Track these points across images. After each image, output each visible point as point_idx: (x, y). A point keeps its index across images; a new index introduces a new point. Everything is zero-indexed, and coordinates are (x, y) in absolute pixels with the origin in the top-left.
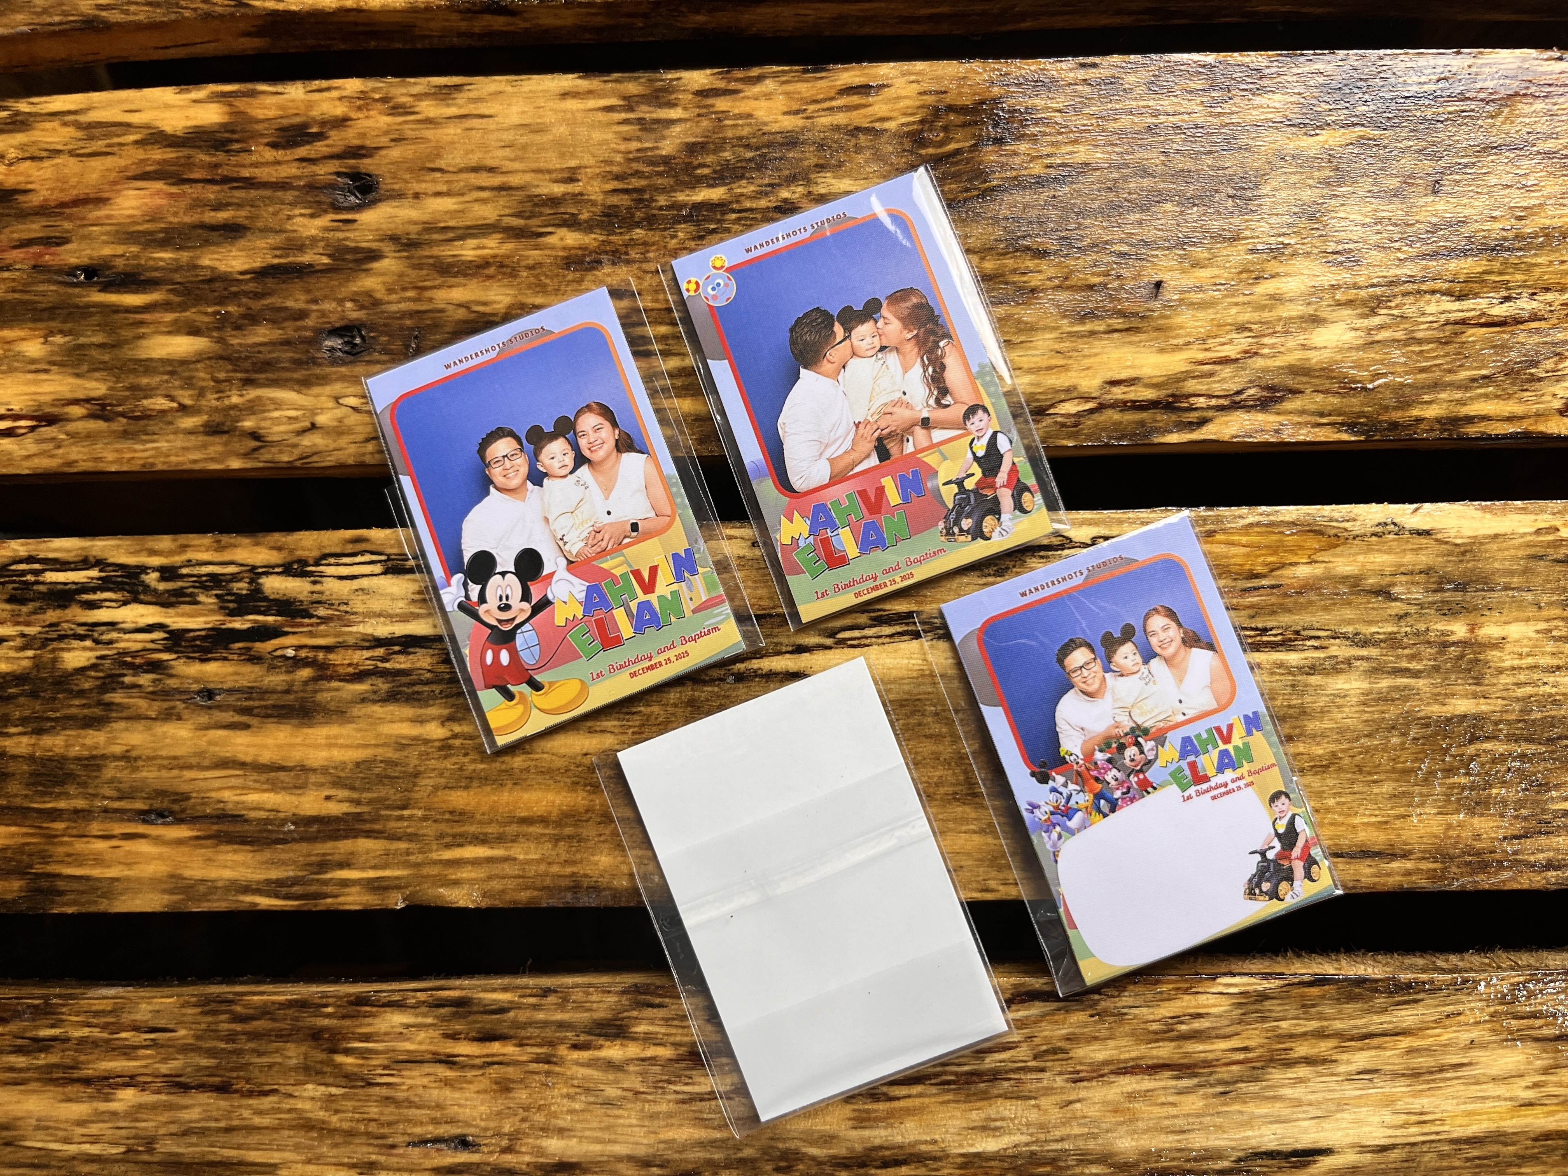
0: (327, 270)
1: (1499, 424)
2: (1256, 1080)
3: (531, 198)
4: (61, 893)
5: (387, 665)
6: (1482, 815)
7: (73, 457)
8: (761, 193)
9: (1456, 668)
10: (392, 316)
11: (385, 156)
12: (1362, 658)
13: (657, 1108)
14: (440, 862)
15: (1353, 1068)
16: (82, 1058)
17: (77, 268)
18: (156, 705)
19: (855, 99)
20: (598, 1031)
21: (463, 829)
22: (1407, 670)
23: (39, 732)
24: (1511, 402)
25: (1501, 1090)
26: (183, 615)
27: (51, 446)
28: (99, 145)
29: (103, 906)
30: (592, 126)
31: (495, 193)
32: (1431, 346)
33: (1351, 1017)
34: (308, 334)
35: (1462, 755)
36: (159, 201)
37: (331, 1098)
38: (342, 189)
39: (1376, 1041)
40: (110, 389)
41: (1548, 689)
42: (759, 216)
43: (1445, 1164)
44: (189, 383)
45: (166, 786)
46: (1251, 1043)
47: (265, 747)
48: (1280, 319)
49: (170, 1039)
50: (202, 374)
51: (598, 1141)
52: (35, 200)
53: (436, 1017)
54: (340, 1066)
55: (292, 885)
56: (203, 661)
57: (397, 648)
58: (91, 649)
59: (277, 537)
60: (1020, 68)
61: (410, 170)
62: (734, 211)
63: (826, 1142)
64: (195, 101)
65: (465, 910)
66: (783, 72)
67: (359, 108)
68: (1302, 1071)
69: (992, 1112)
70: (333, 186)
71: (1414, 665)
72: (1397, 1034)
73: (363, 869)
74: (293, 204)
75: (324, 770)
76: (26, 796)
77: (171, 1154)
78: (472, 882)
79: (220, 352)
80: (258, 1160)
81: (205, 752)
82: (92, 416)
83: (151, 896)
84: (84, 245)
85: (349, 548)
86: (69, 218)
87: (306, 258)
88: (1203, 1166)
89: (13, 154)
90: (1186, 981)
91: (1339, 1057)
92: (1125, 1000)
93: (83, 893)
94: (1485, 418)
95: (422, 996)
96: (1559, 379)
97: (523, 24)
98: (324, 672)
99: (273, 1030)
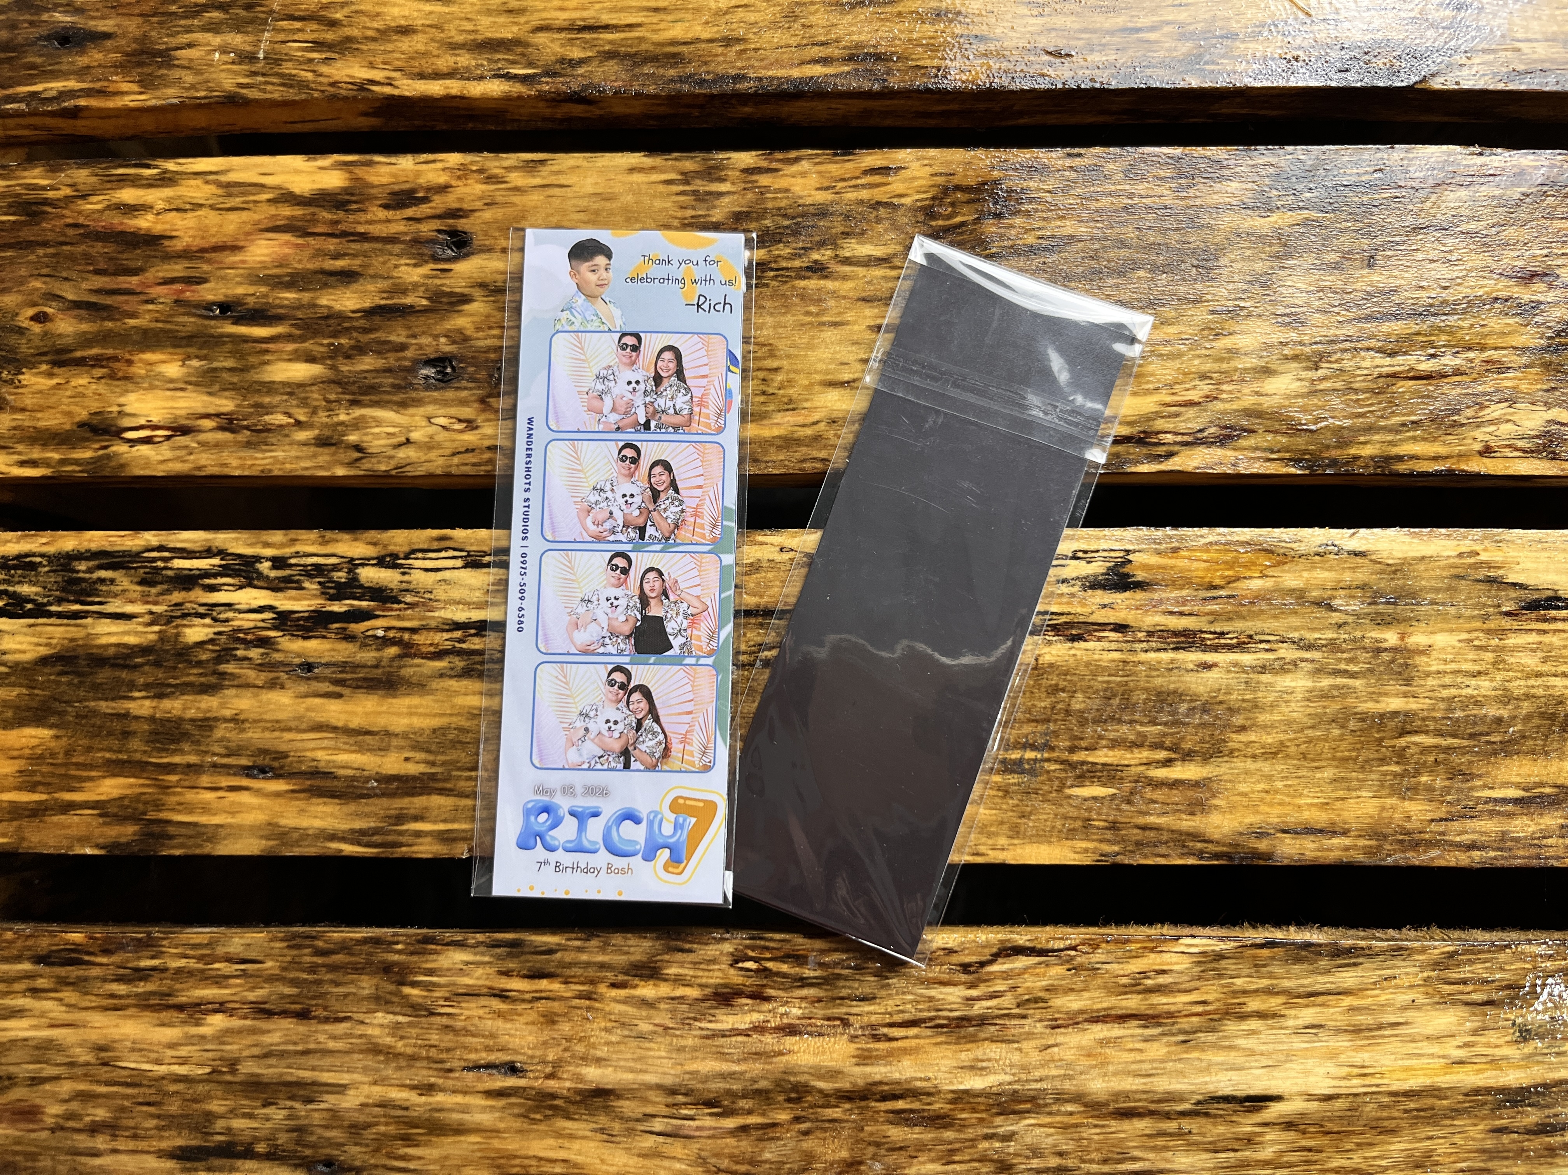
0: (425, 311)
1: (1425, 463)
2: (1213, 1030)
4: (171, 837)
5: (464, 646)
6: (1411, 799)
7: (203, 462)
8: (795, 255)
9: (1390, 672)
10: (480, 350)
11: (479, 217)
12: (1307, 660)
13: (683, 1042)
15: (1300, 1022)
16: (178, 986)
17: (214, 303)
18: (264, 676)
19: (877, 179)
20: (634, 972)
22: (1346, 671)
23: (160, 696)
24: (1436, 444)
25: (1435, 1049)
26: (290, 599)
27: (184, 452)
28: (237, 201)
29: (208, 849)
30: (654, 196)
32: (1367, 395)
33: (1298, 977)
34: (407, 363)
35: (1395, 746)
36: (287, 251)
37: (397, 1025)
38: (441, 244)
39: (1320, 999)
40: (238, 406)
41: (1469, 691)
42: (793, 274)
43: (1385, 1114)
44: (304, 403)
45: (268, 745)
46: (1209, 997)
47: (355, 714)
48: (1236, 370)
49: (258, 970)
50: (315, 396)
51: (632, 1070)
52: (178, 245)
53: (492, 956)
54: (407, 996)
55: (373, 835)
56: (305, 638)
57: (473, 631)
58: (209, 626)
59: (373, 534)
60: (1017, 156)
61: (500, 229)
62: (772, 270)
63: (832, 1077)
64: (321, 168)
66: (817, 155)
67: (459, 178)
68: (1254, 1024)
69: (979, 1053)
70: (433, 241)
71: (1352, 668)
72: (1339, 994)
73: (435, 822)
74: (399, 256)
75: (405, 735)
76: (145, 752)
77: (252, 1075)
79: (332, 377)
80: (330, 1081)
81: (303, 717)
82: (221, 428)
83: (250, 841)
84: (220, 285)
85: (436, 545)
86: (209, 261)
87: (408, 300)
88: (1166, 1107)
89: (160, 205)
90: (1152, 941)
91: (1287, 1012)
92: (1099, 956)
93: (190, 837)
94: (1413, 457)
95: (480, 937)
96: (1479, 425)
97: (598, 112)
98: (409, 650)
99: (349, 963)
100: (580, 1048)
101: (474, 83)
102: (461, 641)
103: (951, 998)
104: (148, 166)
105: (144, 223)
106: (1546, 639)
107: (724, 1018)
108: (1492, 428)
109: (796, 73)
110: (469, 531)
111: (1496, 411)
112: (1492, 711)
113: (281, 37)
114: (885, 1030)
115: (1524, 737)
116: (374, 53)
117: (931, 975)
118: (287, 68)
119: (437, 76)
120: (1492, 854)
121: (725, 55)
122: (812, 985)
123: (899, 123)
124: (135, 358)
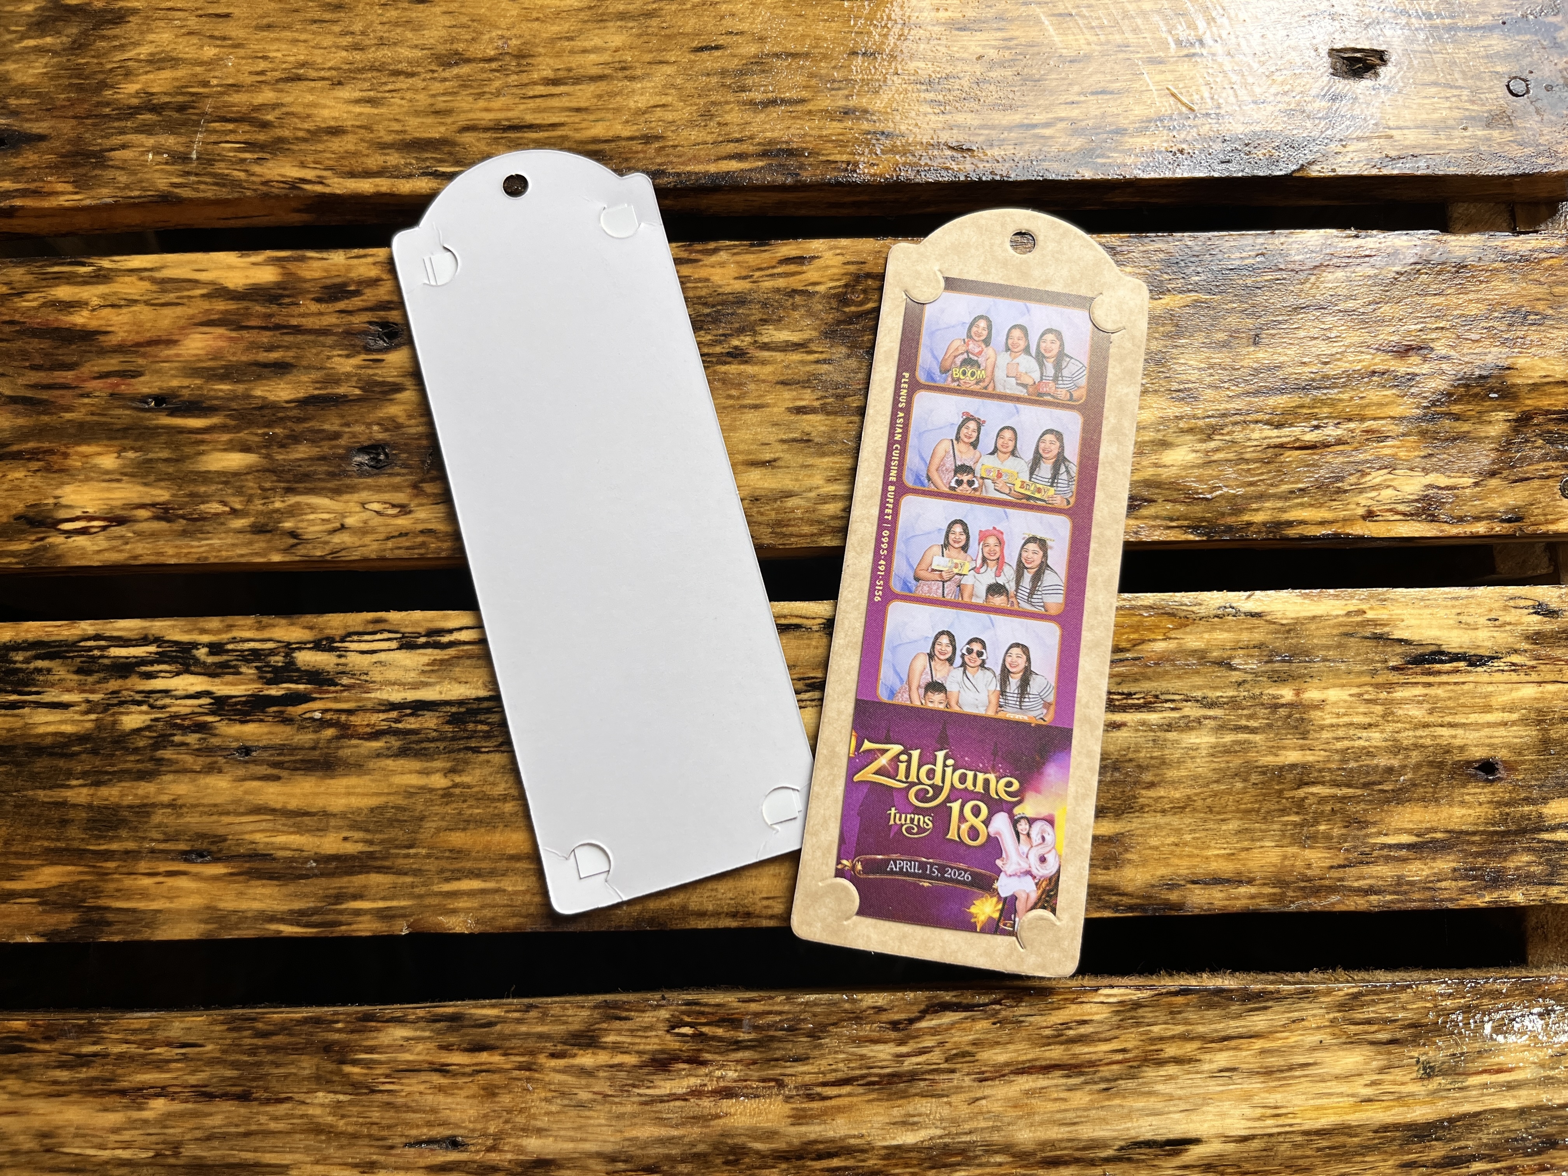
0: (359, 400)
1: (1314, 527)
2: (1133, 1077)
4: (109, 924)
5: (400, 726)
6: (1310, 847)
7: (139, 551)
8: (716, 341)
9: (1288, 726)
10: (412, 438)
12: (1210, 718)
13: (622, 1109)
14: (440, 894)
15: (1214, 1066)
16: (120, 1071)
17: (149, 396)
18: (201, 761)
19: (792, 268)
20: (572, 1042)
21: (460, 865)
22: (1247, 727)
23: (97, 784)
24: (1322, 510)
25: (1344, 1088)
26: (227, 684)
27: (120, 542)
28: (171, 297)
29: (146, 935)
32: (1257, 465)
33: (1211, 1022)
34: (341, 451)
35: (1294, 797)
36: (221, 344)
37: (339, 1104)
38: (373, 335)
39: (1233, 1043)
40: (173, 495)
41: (1362, 743)
42: (714, 360)
43: (1299, 1153)
44: (239, 492)
45: (205, 829)
46: (1129, 1045)
47: (293, 795)
49: (198, 1053)
50: (251, 484)
51: (572, 1140)
52: (114, 340)
53: (432, 1031)
54: (347, 1075)
55: (312, 914)
56: (243, 722)
57: (408, 711)
58: (146, 713)
59: (310, 619)
63: (768, 1137)
64: (254, 264)
65: (461, 935)
66: (734, 246)
67: (390, 271)
68: (1172, 1069)
69: (910, 1109)
70: (365, 333)
71: (1253, 723)
72: (1251, 1037)
73: (374, 900)
74: (332, 347)
75: (343, 815)
76: (83, 839)
77: (195, 1157)
78: (467, 911)
79: (268, 466)
80: (273, 1162)
81: (241, 800)
82: (157, 518)
83: (189, 925)
84: (155, 378)
85: (370, 628)
86: (144, 355)
87: (341, 390)
88: (1091, 1154)
89: (95, 301)
90: (1073, 992)
91: (1202, 1057)
92: (1022, 1009)
93: (129, 923)
94: (1301, 522)
95: (421, 1013)
96: (1362, 491)
98: (346, 731)
99: (289, 1044)
100: (520, 1120)
101: (403, 181)
102: (397, 721)
103: (882, 1056)
104: (83, 264)
105: (80, 319)
106: (1432, 691)
107: (662, 1083)
108: (1373, 494)
109: (712, 168)
110: (404, 613)
111: (1377, 477)
112: (1383, 761)
113: (213, 138)
114: (819, 1089)
115: (1415, 785)
116: (305, 152)
117: (862, 1034)
118: (221, 168)
119: (367, 174)
120: (1389, 898)
121: (644, 152)
122: (747, 1048)
123: (813, 213)
124: (70, 451)
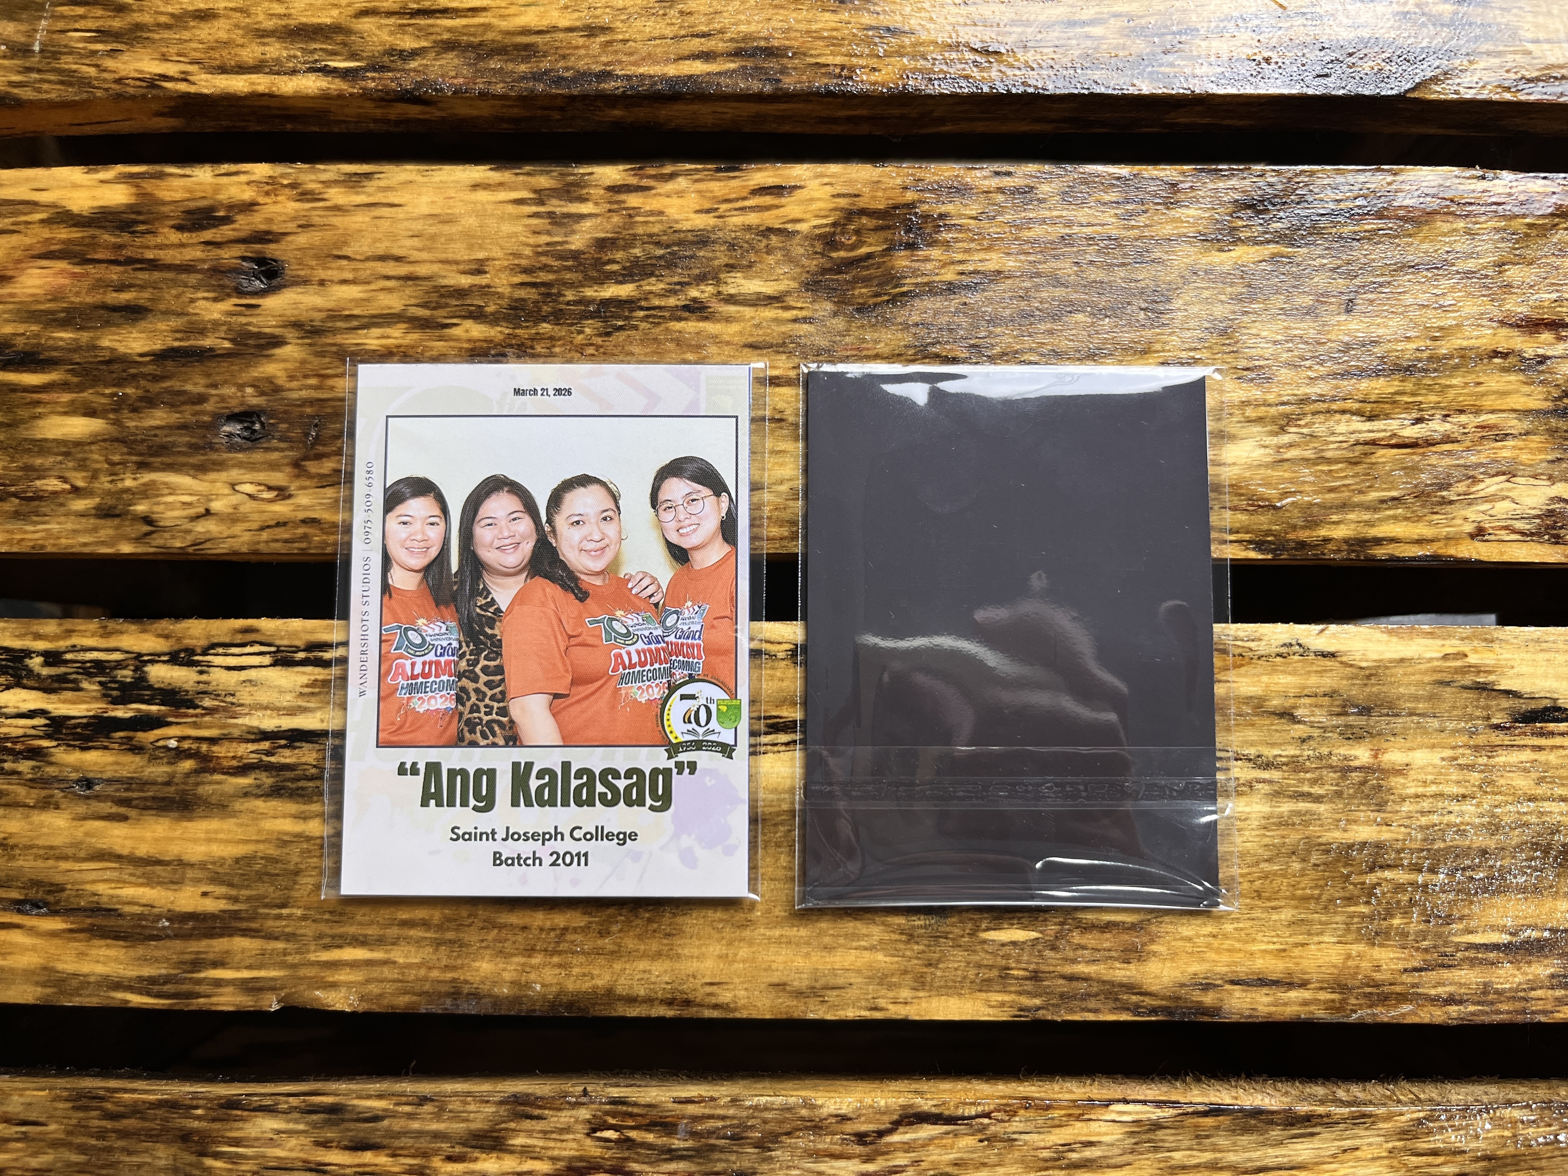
0: (228, 355)
1: (1407, 546)
3: (437, 289)
5: (272, 759)
6: (1381, 945)
8: (670, 291)
9: (1361, 795)
10: (293, 404)
11: (291, 242)
12: (1264, 781)
14: (318, 964)
18: (35, 793)
19: (768, 200)
20: (474, 1143)
21: (342, 930)
22: (1309, 794)
24: (1421, 525)
26: (64, 702)
28: (6, 223)
30: (502, 218)
31: (401, 282)
32: (1340, 466)
33: (1245, 1149)
34: (206, 418)
35: (1364, 883)
36: (62, 281)
38: (247, 274)
40: (5, 468)
41: (1452, 818)
42: (667, 314)
44: (82, 466)
45: (41, 876)
47: (142, 839)
49: (41, 1133)
50: (96, 457)
53: (307, 1123)
54: (208, 1169)
55: (165, 983)
56: (84, 749)
57: (283, 742)
59: (165, 625)
60: (934, 174)
61: (317, 257)
62: (642, 308)
64: (102, 182)
65: (342, 1013)
66: (696, 170)
67: (267, 194)
70: (236, 271)
71: (1317, 790)
72: (1291, 1168)
73: (238, 969)
74: (196, 288)
75: (202, 865)
78: (349, 985)
79: (115, 434)
81: (81, 843)
83: (25, 987)
85: (239, 639)
87: (207, 342)
90: (1079, 1107)
92: (1016, 1125)
94: (1393, 540)
95: (294, 1101)
96: (1471, 503)
97: (438, 114)
98: (207, 764)
99: (142, 1129)
101: (286, 78)
102: (269, 753)
103: (843, 1174)
106: (1541, 756)
108: (1485, 507)
109: (671, 70)
110: (278, 622)
111: (1491, 485)
112: (1477, 841)
113: (60, 25)
116: (166, 42)
117: (820, 1146)
118: (68, 62)
119: (241, 69)
120: (1472, 1008)
121: (587, 47)
122: (682, 1158)
123: (799, 129)
